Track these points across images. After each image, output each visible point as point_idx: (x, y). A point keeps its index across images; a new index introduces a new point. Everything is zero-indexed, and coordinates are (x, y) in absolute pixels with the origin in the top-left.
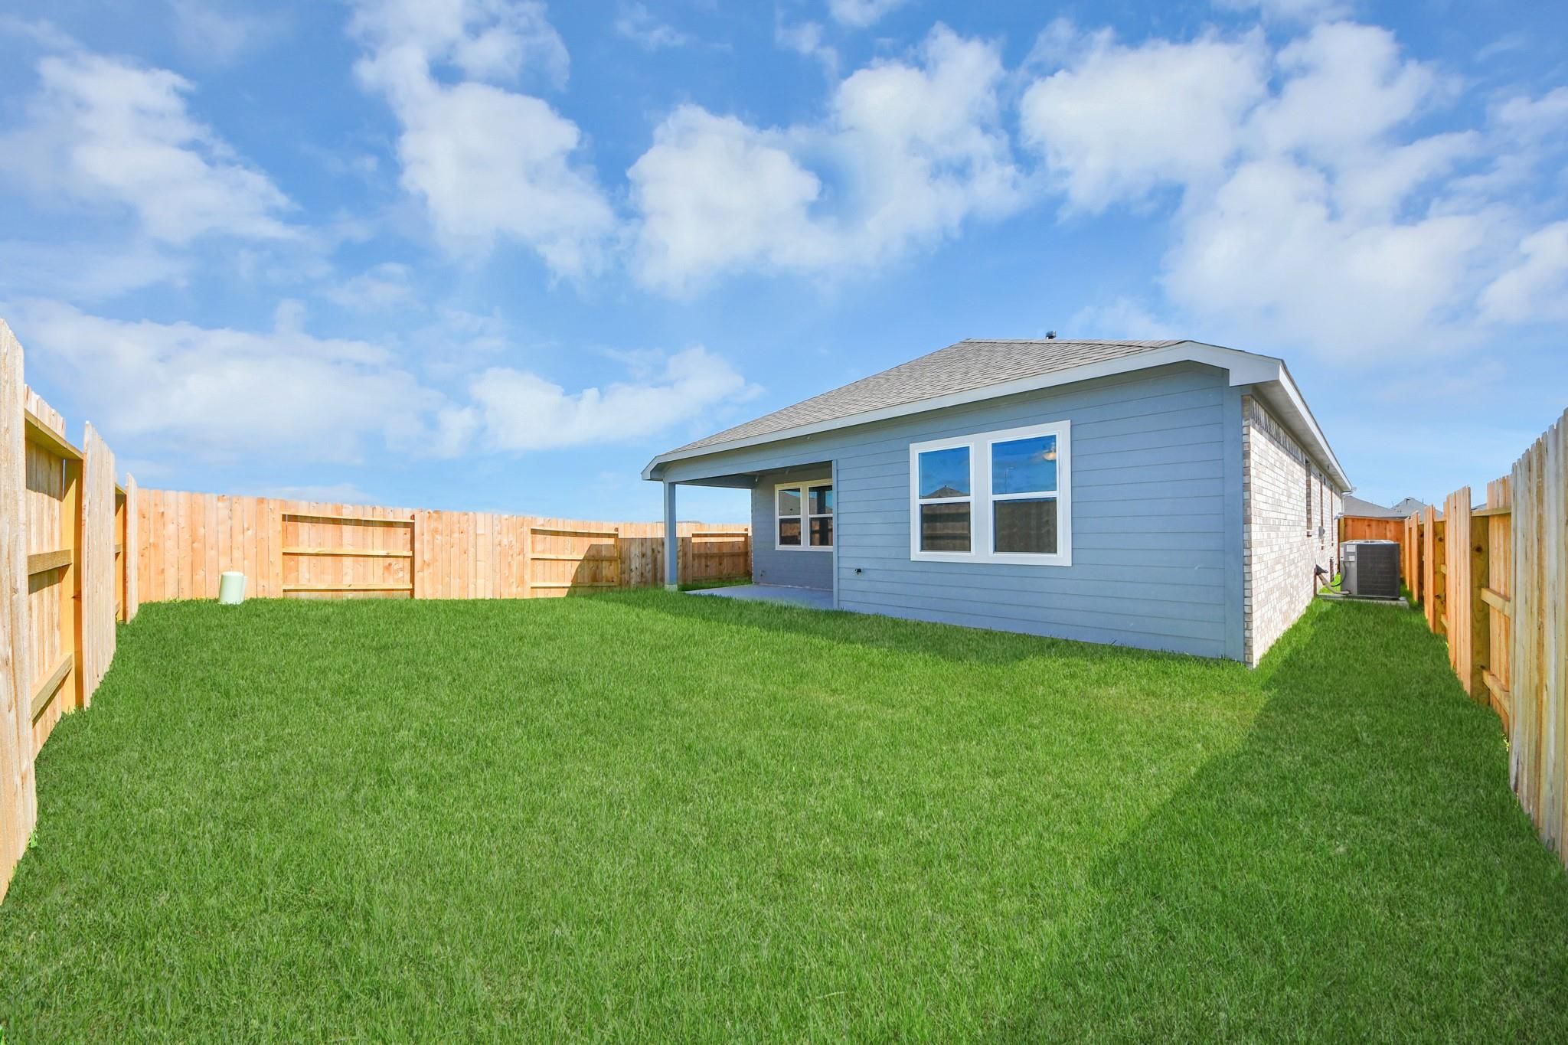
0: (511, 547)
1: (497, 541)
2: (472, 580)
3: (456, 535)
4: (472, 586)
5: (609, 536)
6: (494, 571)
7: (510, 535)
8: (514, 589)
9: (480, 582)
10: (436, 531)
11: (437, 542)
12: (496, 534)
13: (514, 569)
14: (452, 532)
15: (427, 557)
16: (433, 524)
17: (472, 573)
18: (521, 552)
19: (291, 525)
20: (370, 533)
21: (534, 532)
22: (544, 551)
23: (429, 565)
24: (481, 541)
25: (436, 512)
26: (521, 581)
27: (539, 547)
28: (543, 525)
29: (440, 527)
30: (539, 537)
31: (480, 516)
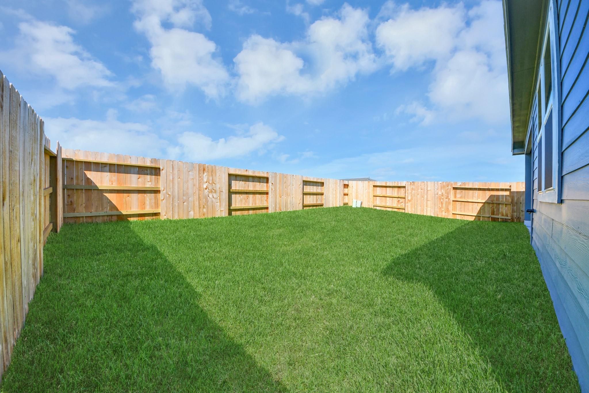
0: (442, 195)
1: (436, 193)
2: (425, 208)
3: (420, 190)
4: (425, 210)
5: (506, 190)
6: (435, 205)
7: (442, 190)
8: (444, 213)
9: (429, 209)
10: (413, 189)
11: (413, 193)
12: (436, 190)
13: (444, 205)
14: (418, 189)
15: (409, 199)
16: (412, 187)
17: (425, 206)
18: (447, 197)
19: (375, 188)
20: (394, 191)
21: (455, 188)
22: (461, 197)
23: (410, 201)
24: (429, 192)
25: (413, 182)
26: (447, 210)
27: (458, 196)
28: (461, 185)
29: (414, 187)
30: (458, 191)
31: (429, 183)
